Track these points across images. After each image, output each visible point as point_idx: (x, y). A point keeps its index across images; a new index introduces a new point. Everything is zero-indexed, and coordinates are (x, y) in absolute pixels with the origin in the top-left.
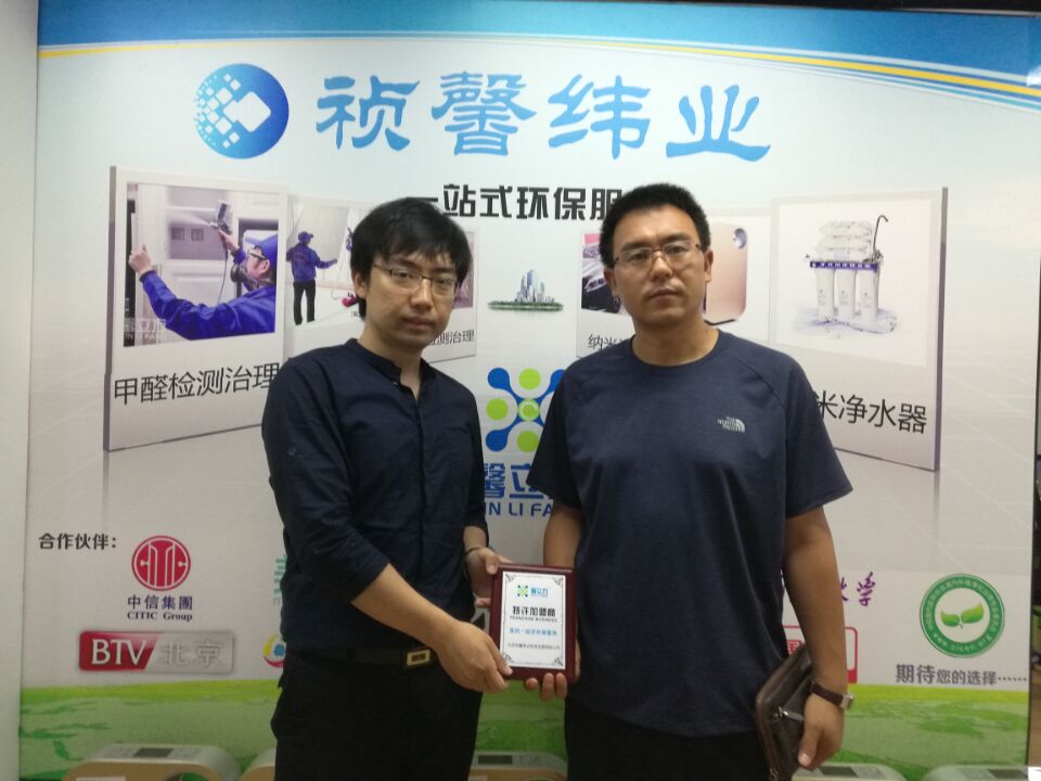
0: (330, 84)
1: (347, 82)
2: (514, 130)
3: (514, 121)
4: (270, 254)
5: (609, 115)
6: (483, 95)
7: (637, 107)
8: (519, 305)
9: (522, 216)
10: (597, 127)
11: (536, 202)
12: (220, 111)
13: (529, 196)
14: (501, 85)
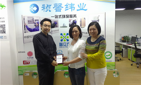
0: (43, 5)
1: (44, 5)
2: (61, 9)
3: (61, 8)
4: (38, 23)
5: (71, 7)
6: (58, 6)
7: (74, 6)
8: (63, 27)
9: (63, 18)
10: (70, 8)
11: (64, 16)
12: (32, 9)
13: (63, 16)
14: (60, 4)
